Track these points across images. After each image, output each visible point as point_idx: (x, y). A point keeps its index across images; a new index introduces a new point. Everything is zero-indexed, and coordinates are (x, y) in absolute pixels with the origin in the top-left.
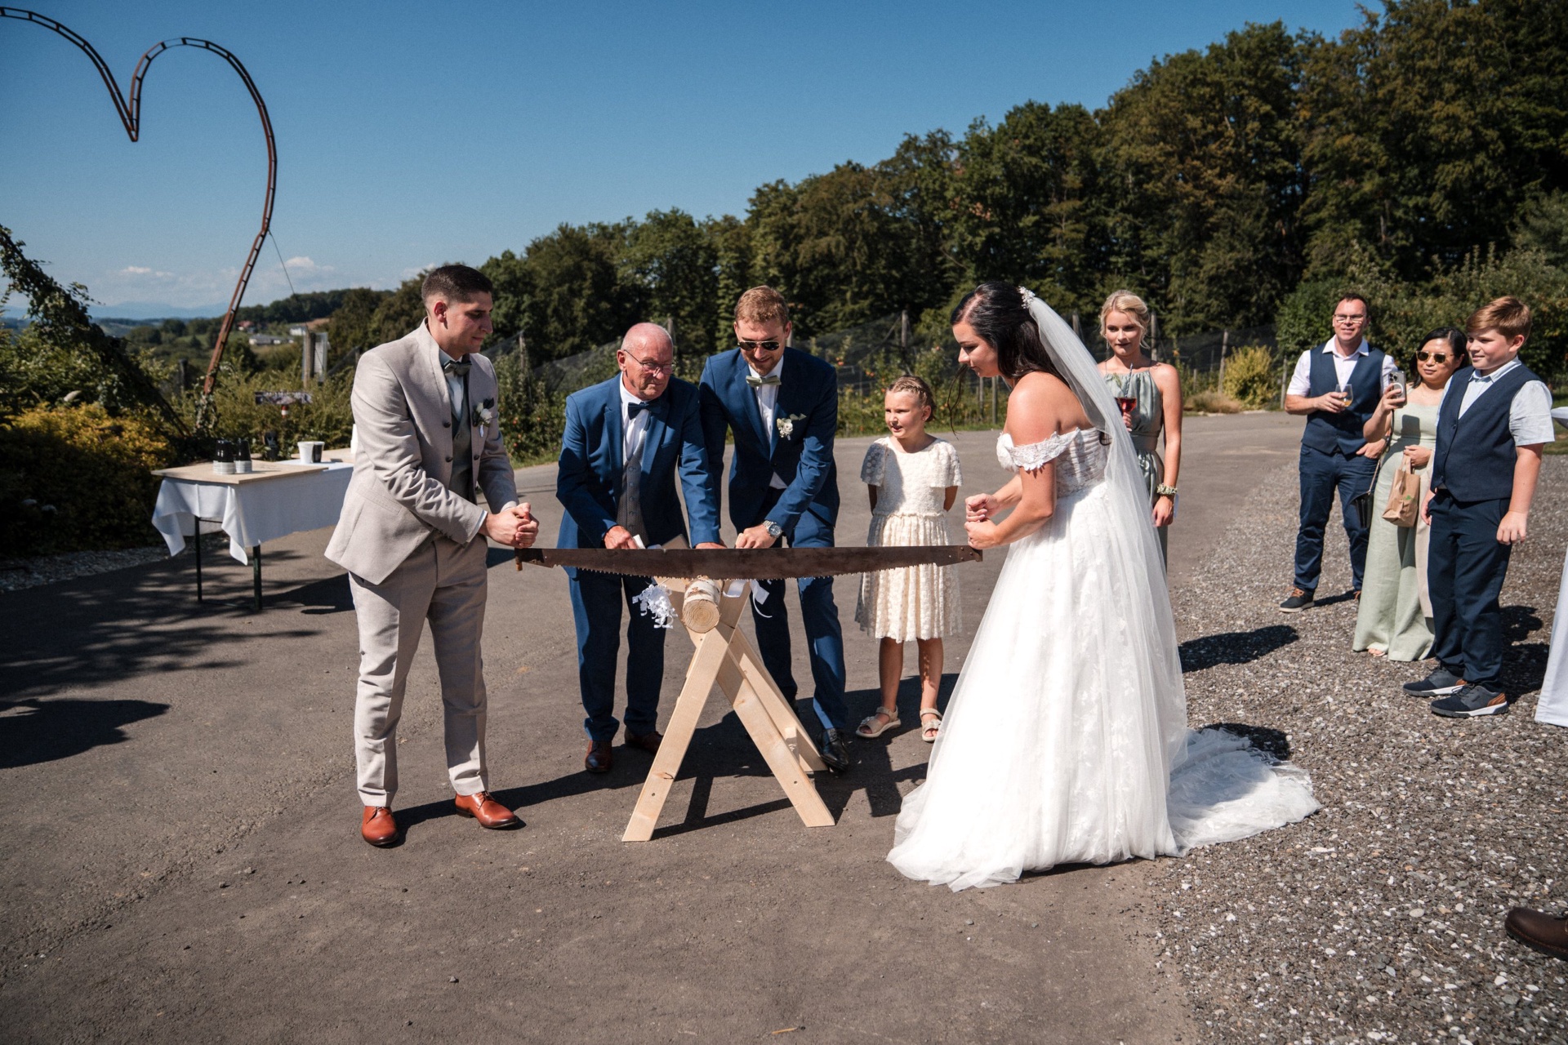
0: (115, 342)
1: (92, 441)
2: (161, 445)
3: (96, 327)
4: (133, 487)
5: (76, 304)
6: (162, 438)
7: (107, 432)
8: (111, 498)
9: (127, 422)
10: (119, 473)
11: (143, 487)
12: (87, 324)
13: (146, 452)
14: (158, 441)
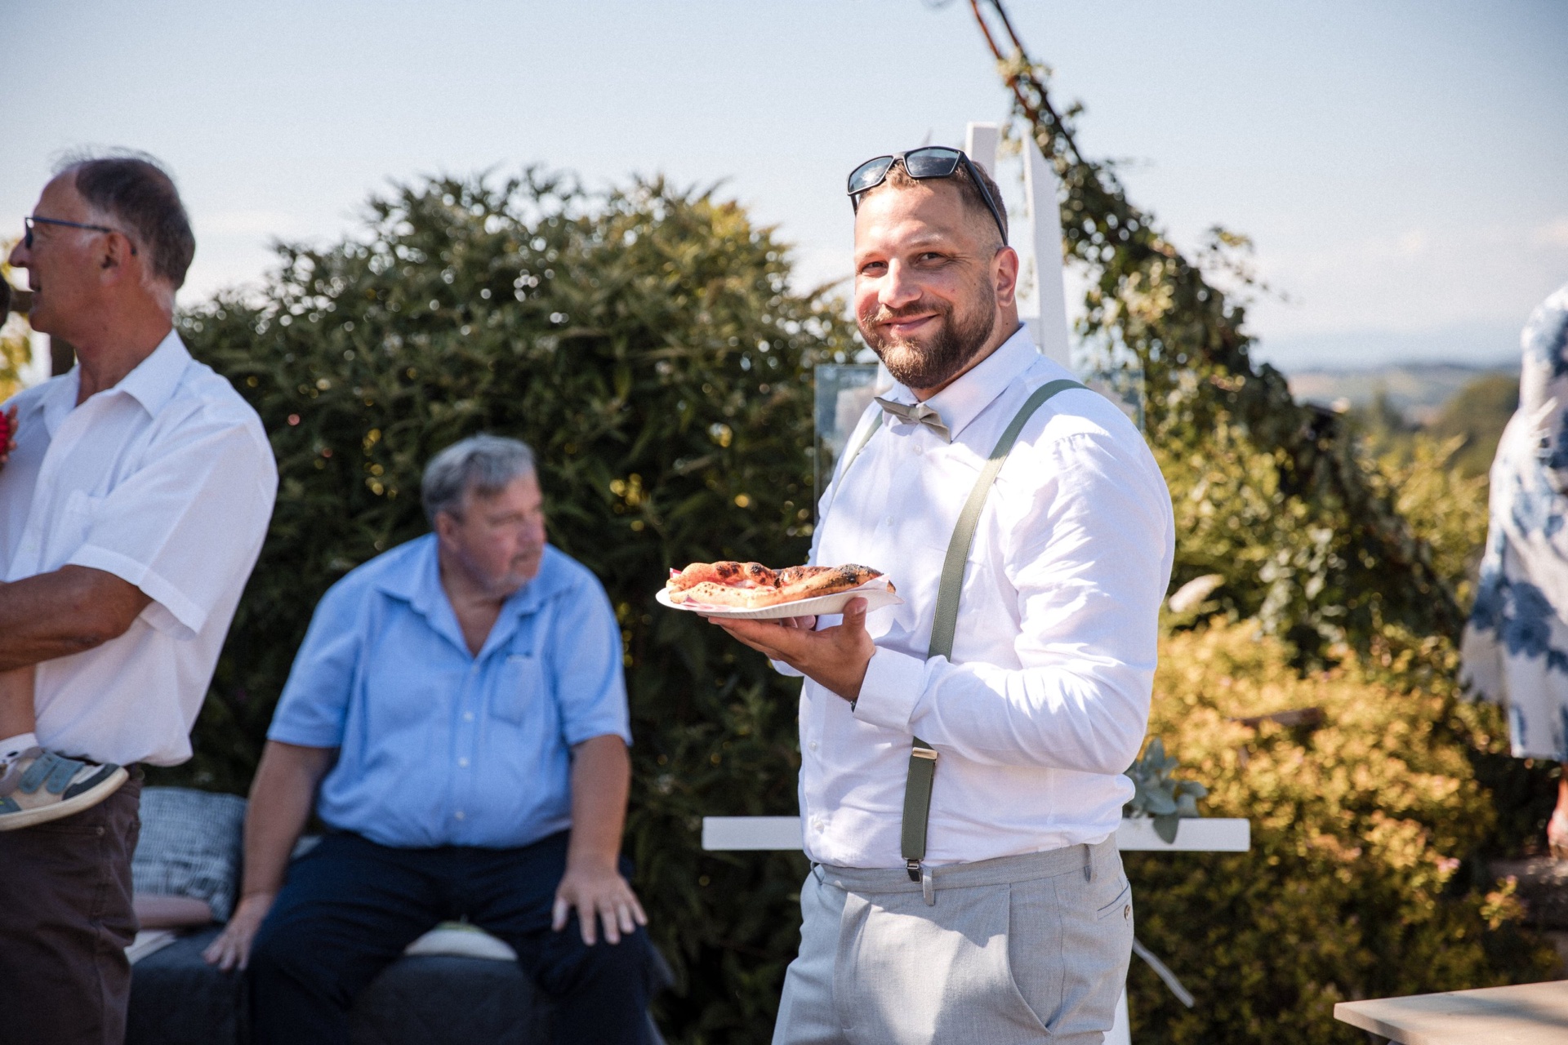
0: (1324, 421)
1: (1217, 759)
2: (1439, 789)
3: (1271, 378)
4: (1327, 947)
5: (1214, 295)
6: (1452, 757)
7: (1268, 729)
8: (1253, 974)
9: (1343, 693)
10: (1291, 886)
11: (1367, 942)
12: (1240, 365)
13: (1389, 812)
14: (1435, 770)
